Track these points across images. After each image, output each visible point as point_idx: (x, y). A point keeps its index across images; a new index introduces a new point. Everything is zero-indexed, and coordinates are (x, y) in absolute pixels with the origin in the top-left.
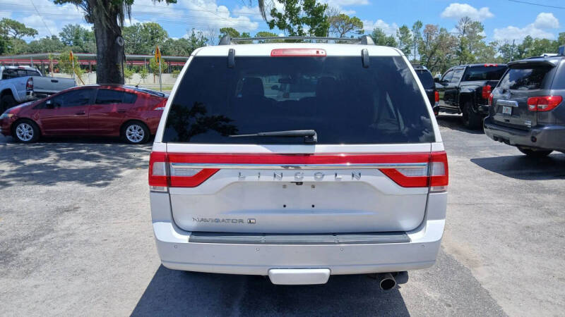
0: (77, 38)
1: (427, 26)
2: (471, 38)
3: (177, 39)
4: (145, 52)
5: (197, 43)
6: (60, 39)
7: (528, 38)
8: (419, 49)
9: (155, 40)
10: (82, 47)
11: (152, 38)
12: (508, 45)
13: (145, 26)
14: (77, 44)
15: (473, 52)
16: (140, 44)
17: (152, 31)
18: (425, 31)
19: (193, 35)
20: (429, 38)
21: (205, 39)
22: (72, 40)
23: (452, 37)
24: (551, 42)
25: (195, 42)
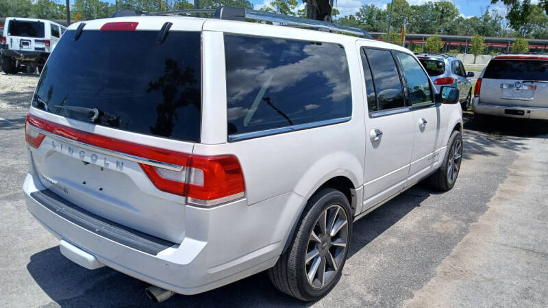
0: (370, 17)
3: (469, 17)
4: (432, 30)
5: (489, 21)
6: (356, 17)
9: (445, 18)
10: (372, 26)
11: (442, 17)
13: (436, 5)
14: (369, 22)
16: (428, 23)
17: (443, 10)
19: (487, 13)
21: (500, 17)
22: (365, 19)
25: (487, 21)
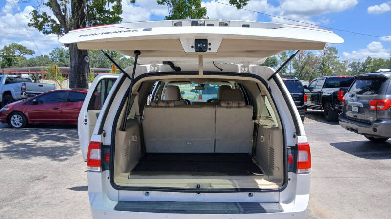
0: (61, 56)
2: (329, 58)
4: (107, 66)
6: (50, 57)
7: (369, 58)
8: (294, 65)
10: (64, 62)
12: (355, 63)
14: (61, 60)
15: (331, 67)
16: (104, 61)
17: (112, 53)
20: (300, 58)
22: (57, 57)
23: (316, 57)
24: (385, 61)
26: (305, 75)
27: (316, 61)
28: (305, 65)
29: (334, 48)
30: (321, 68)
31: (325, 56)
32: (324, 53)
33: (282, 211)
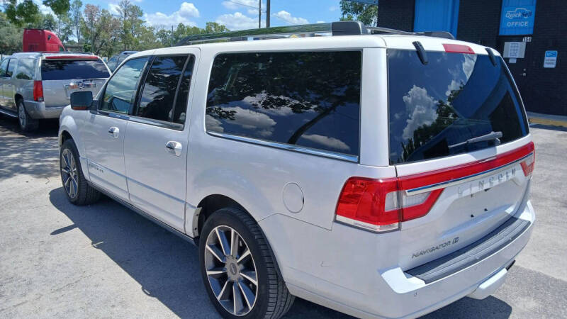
1: (88, 6)
2: (132, 21)
7: (181, 25)
8: (82, 29)
12: (164, 31)
15: (136, 36)
18: (86, 11)
20: (91, 19)
23: (115, 19)
24: (200, 30)
26: (101, 45)
27: (114, 26)
28: (99, 31)
29: (136, 7)
30: (123, 37)
31: (127, 18)
32: (125, 14)
33: (529, 223)
